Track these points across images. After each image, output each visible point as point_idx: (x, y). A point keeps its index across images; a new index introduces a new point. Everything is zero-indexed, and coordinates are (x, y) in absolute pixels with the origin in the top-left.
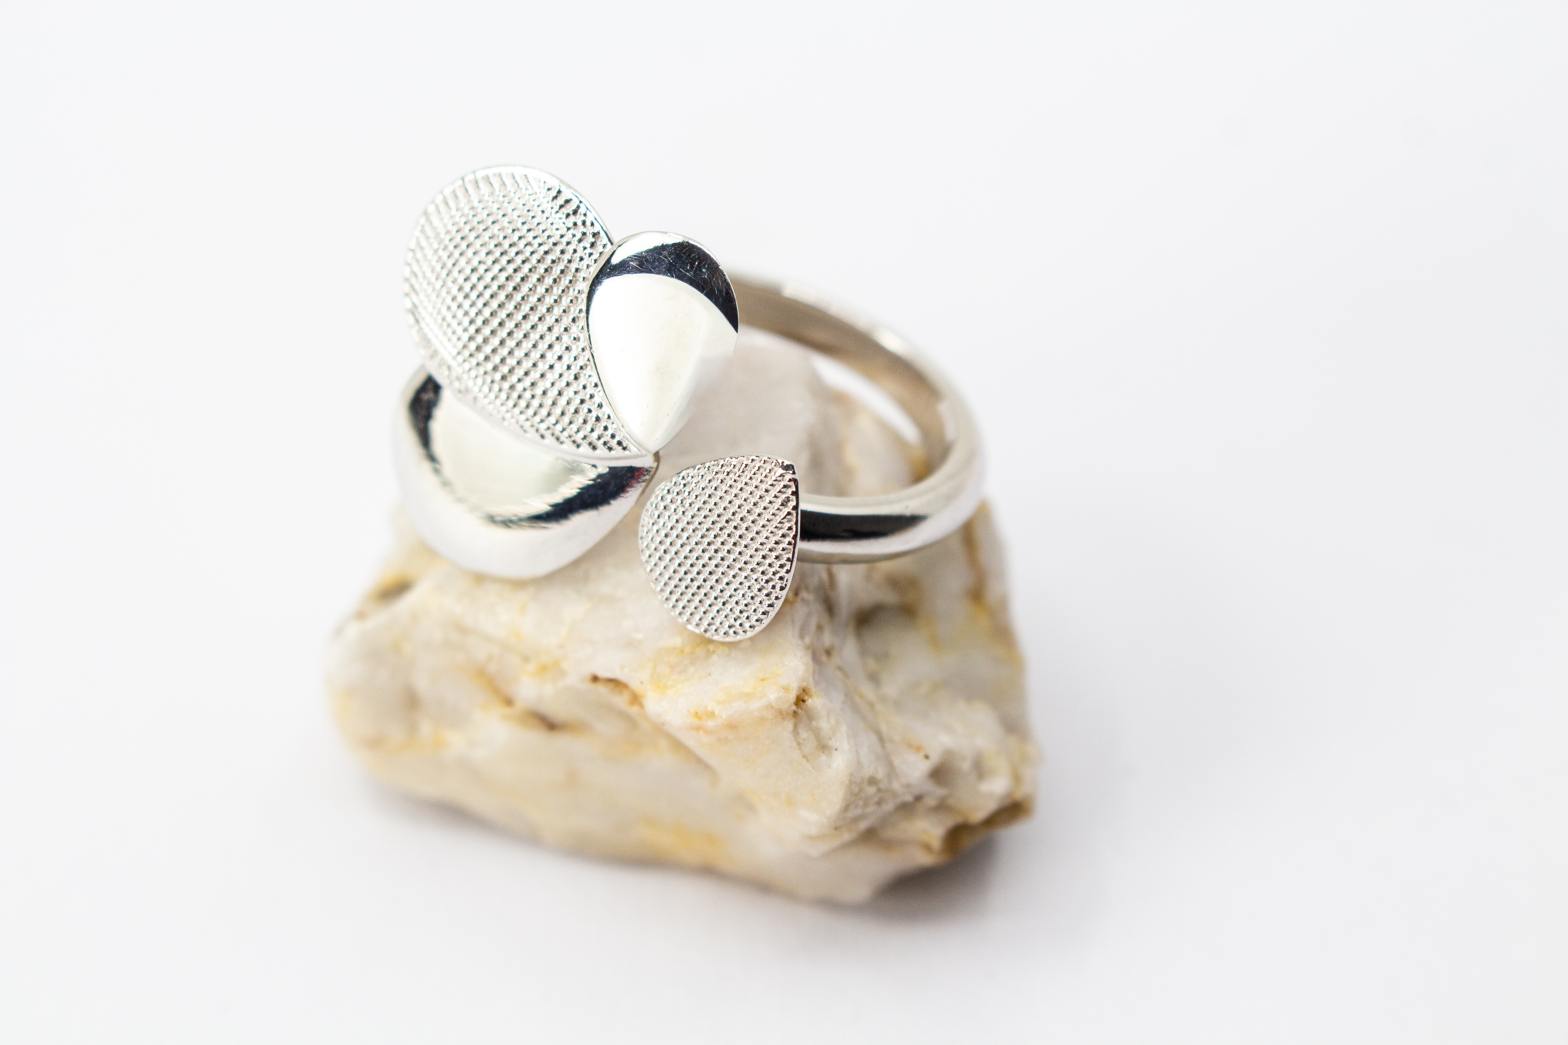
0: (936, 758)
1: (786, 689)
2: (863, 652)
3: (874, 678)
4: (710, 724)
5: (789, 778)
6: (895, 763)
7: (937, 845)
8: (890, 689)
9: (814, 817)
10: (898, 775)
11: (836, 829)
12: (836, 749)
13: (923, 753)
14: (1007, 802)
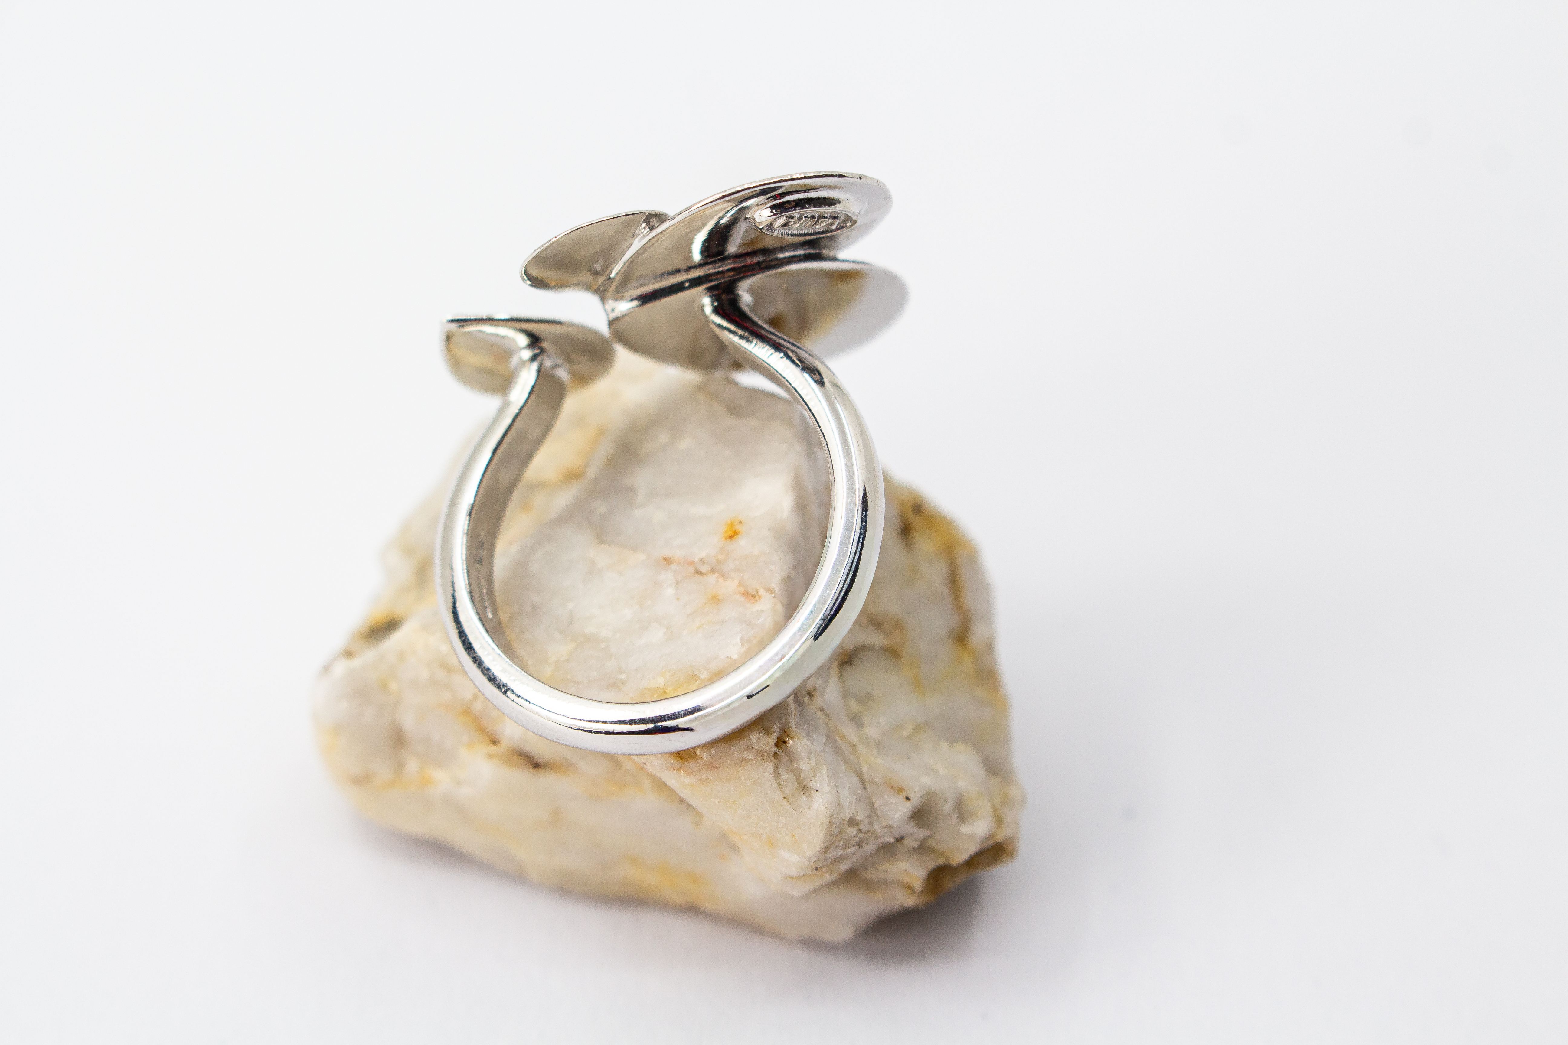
0: (916, 800)
1: (766, 730)
2: (845, 694)
3: (856, 720)
4: (692, 764)
5: (770, 819)
6: (877, 805)
7: (918, 886)
8: (872, 731)
9: (794, 858)
10: (878, 816)
11: (816, 870)
12: (817, 791)
13: (904, 795)
14: (989, 844)
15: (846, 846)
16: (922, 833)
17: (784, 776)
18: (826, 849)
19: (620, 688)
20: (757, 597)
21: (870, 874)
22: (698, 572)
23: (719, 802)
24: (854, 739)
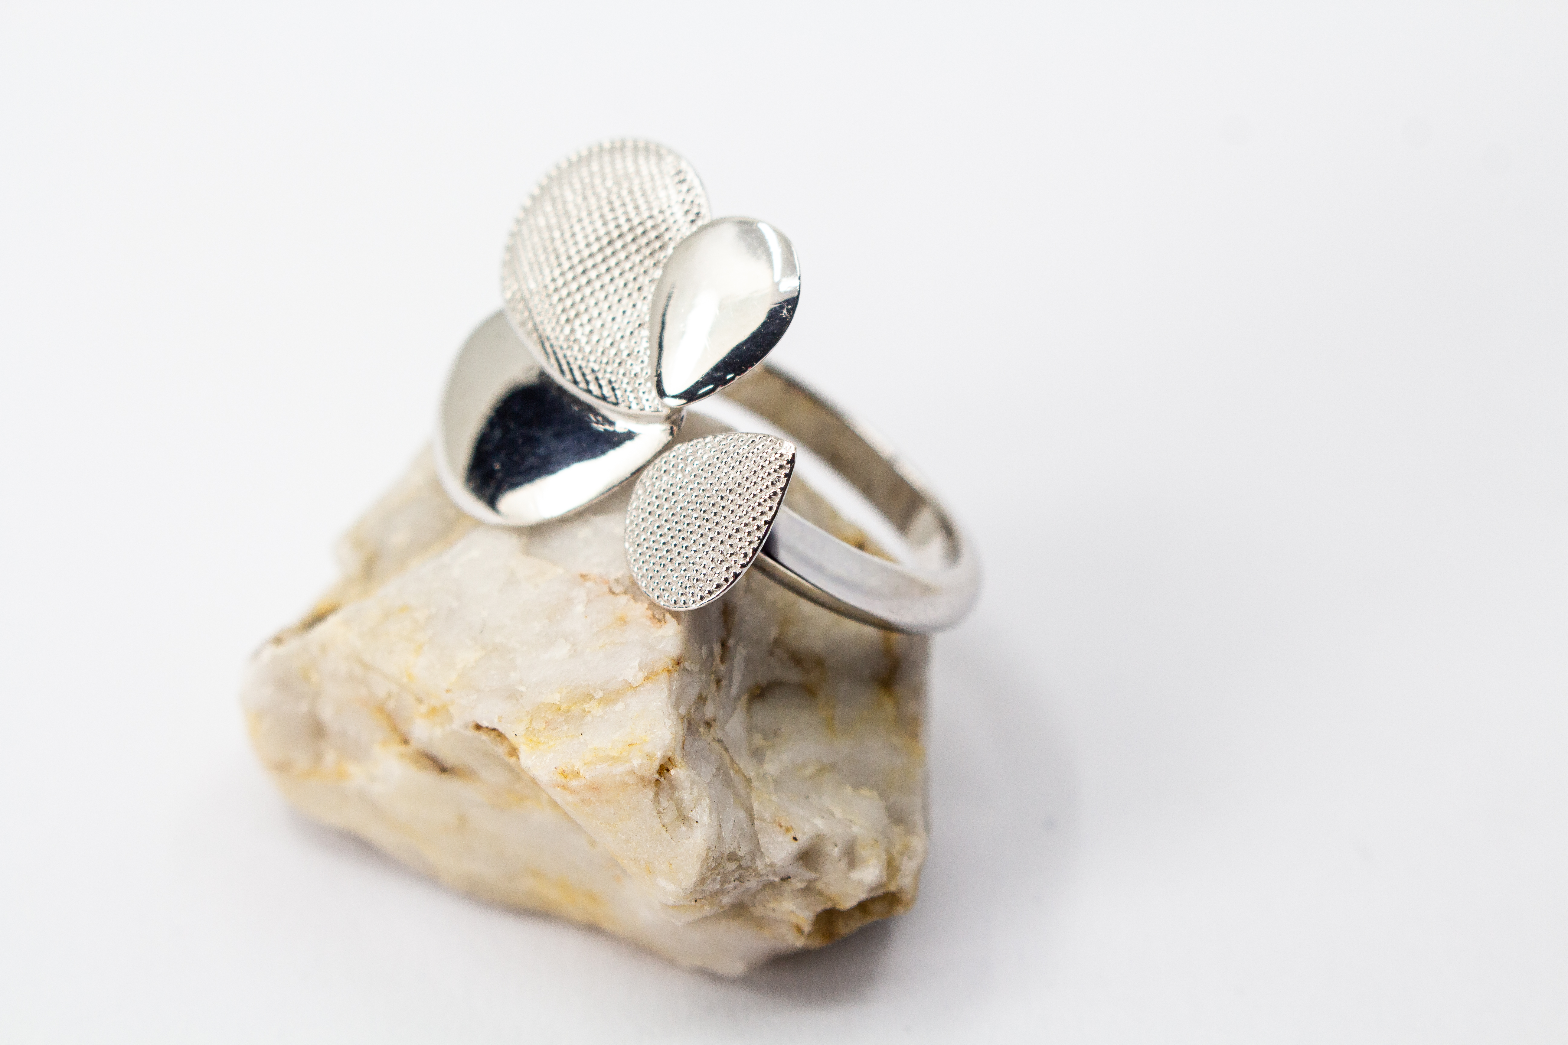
0: (804, 840)
1: (649, 757)
2: (751, 729)
3: (757, 755)
4: (574, 783)
5: (648, 846)
6: (762, 842)
7: (807, 928)
8: (771, 768)
9: (671, 887)
10: (762, 854)
11: (696, 901)
12: (697, 822)
13: (792, 834)
14: (880, 892)
15: (724, 881)
16: (808, 875)
17: (665, 803)
18: (703, 881)
19: (518, 700)
20: (663, 622)
21: (759, 911)
22: (612, 592)
23: (601, 823)
24: (751, 773)
